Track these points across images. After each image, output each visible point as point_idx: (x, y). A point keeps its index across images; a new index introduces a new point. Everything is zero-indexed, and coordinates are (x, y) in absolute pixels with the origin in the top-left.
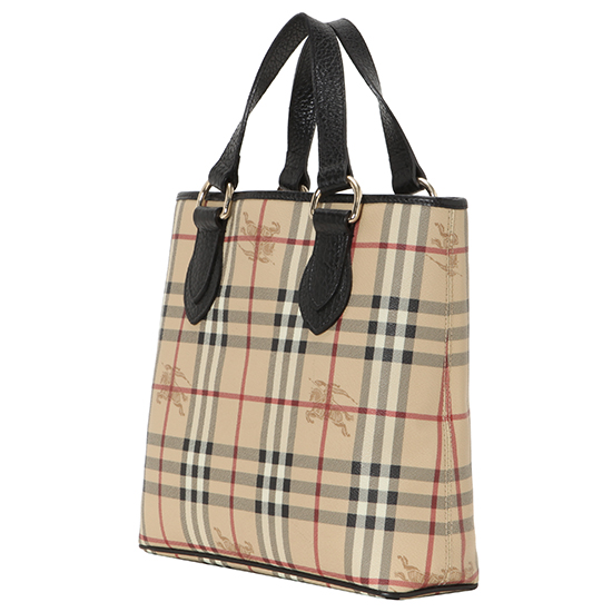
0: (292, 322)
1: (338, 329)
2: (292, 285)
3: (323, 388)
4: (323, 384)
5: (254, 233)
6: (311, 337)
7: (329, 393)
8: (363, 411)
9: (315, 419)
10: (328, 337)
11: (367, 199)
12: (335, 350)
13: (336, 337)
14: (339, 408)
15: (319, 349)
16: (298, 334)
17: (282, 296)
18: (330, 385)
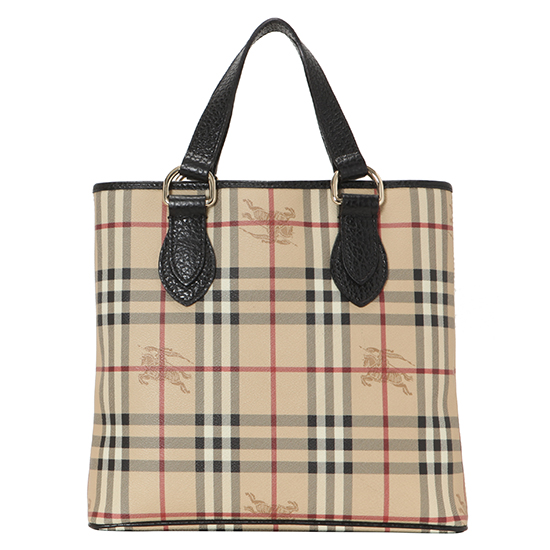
0: (328, 296)
1: (382, 300)
2: (319, 264)
3: (376, 354)
4: (376, 350)
5: (265, 218)
6: (353, 309)
7: (384, 358)
8: (421, 371)
9: (372, 383)
10: (374, 308)
11: (388, 184)
12: (383, 319)
13: (383, 308)
14: (396, 371)
15: (366, 320)
16: (337, 307)
17: (310, 274)
18: (384, 351)
